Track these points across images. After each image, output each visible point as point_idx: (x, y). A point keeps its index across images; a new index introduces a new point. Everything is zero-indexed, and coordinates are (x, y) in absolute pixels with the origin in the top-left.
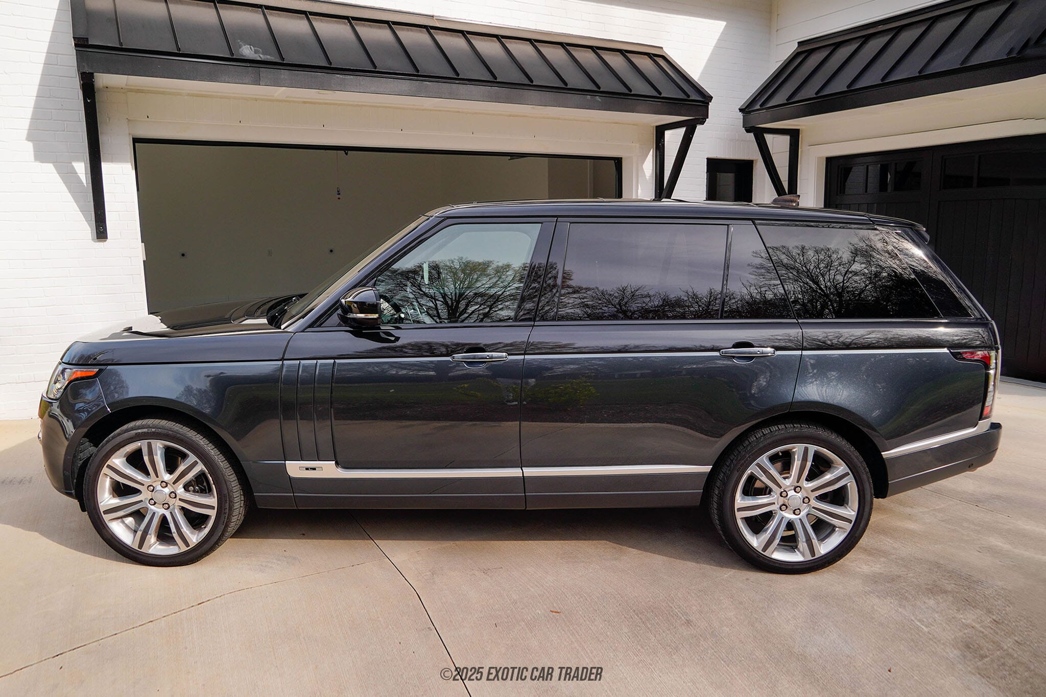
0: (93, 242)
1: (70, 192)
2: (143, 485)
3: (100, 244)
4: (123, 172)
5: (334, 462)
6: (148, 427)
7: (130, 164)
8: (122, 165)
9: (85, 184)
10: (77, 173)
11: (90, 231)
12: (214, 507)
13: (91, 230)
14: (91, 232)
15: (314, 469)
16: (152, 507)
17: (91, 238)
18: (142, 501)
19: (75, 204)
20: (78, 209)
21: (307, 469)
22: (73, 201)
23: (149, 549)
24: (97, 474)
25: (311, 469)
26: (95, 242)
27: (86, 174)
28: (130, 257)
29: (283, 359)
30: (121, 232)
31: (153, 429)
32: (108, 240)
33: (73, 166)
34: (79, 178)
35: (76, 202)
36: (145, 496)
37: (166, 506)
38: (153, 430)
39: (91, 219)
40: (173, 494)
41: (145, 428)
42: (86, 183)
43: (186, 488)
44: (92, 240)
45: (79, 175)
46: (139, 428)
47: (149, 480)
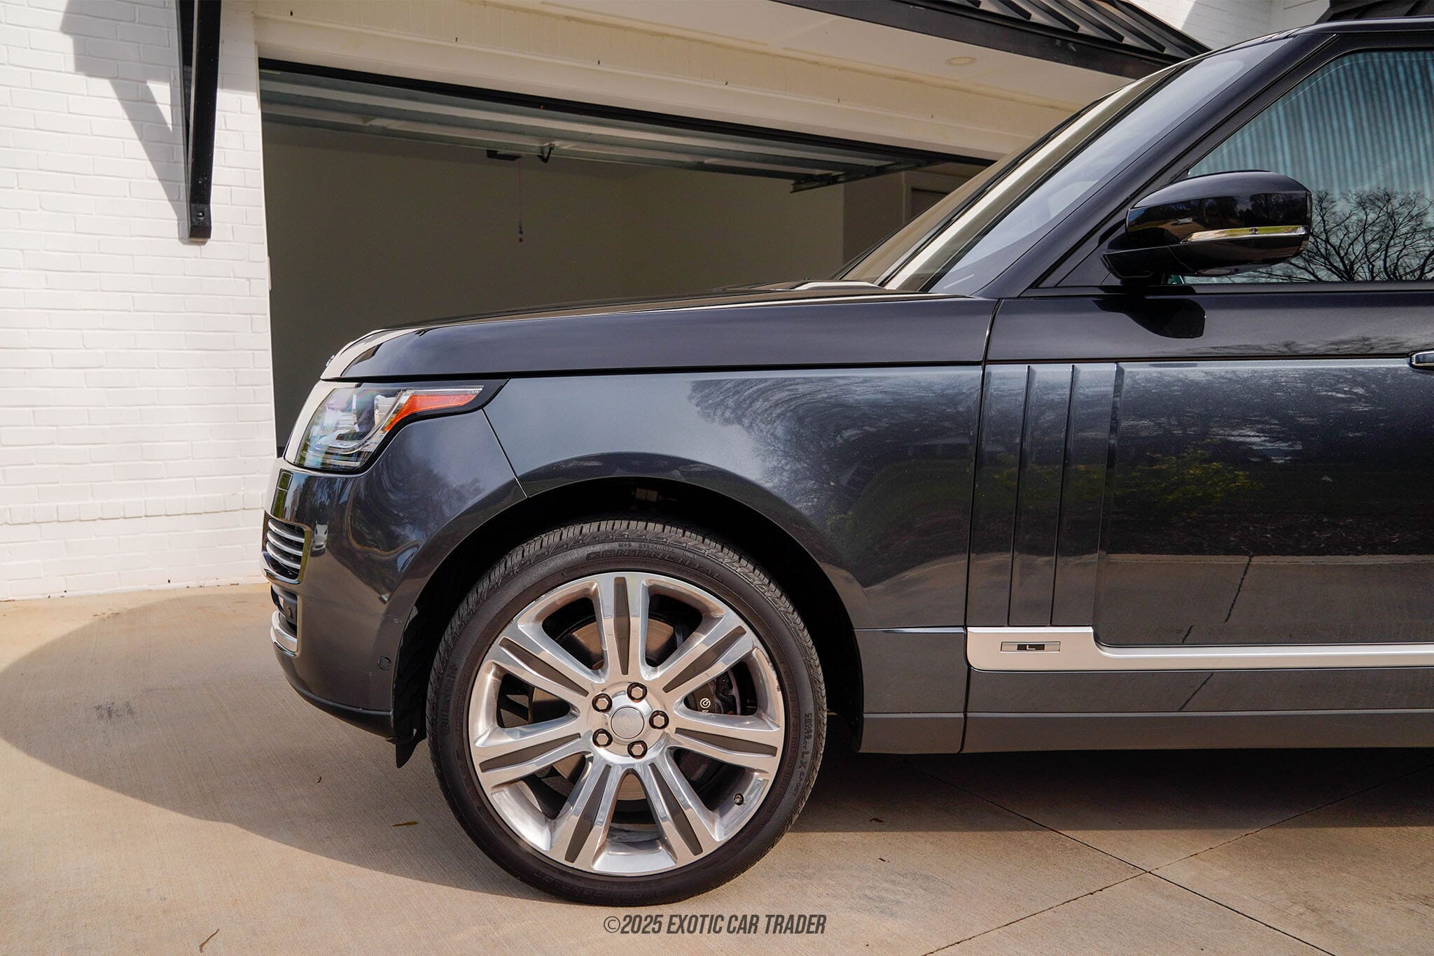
0: (181, 244)
1: (140, 139)
2: (585, 693)
3: (193, 250)
4: (241, 108)
5: (1090, 630)
6: (620, 538)
7: (255, 94)
8: (239, 96)
9: (170, 126)
10: (155, 103)
11: (176, 222)
12: (775, 749)
13: (178, 220)
14: (179, 224)
15: (1040, 647)
16: (602, 752)
17: (177, 236)
18: (578, 736)
19: (149, 163)
20: (154, 175)
21: (1022, 647)
22: (147, 158)
23: (594, 862)
24: (475, 665)
25: (1031, 646)
26: (184, 243)
27: (171, 105)
28: (249, 279)
29: (986, 362)
30: (233, 228)
31: (633, 544)
32: (209, 242)
33: (148, 88)
34: (158, 111)
35: (151, 160)
36: (585, 721)
37: (636, 747)
38: (635, 545)
39: (179, 197)
40: (658, 719)
41: (612, 541)
42: (172, 125)
43: (691, 701)
44: (179, 239)
45: (159, 105)
46: (595, 540)
47: (603, 681)
